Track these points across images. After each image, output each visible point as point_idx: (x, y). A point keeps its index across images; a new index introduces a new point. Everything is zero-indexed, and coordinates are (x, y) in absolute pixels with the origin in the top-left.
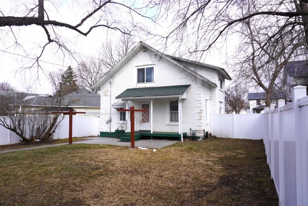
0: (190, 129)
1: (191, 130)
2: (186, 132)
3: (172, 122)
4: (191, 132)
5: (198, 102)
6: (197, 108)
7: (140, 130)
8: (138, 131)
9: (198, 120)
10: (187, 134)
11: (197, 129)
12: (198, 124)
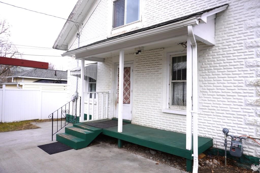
0: (226, 132)
1: (227, 135)
2: (211, 137)
3: (175, 107)
4: (226, 141)
5: (253, 50)
6: (248, 69)
7: (115, 117)
8: (110, 120)
9: (251, 105)
10: (214, 142)
11: (248, 134)
12: (251, 119)
